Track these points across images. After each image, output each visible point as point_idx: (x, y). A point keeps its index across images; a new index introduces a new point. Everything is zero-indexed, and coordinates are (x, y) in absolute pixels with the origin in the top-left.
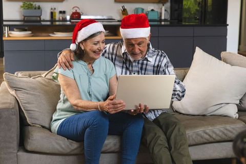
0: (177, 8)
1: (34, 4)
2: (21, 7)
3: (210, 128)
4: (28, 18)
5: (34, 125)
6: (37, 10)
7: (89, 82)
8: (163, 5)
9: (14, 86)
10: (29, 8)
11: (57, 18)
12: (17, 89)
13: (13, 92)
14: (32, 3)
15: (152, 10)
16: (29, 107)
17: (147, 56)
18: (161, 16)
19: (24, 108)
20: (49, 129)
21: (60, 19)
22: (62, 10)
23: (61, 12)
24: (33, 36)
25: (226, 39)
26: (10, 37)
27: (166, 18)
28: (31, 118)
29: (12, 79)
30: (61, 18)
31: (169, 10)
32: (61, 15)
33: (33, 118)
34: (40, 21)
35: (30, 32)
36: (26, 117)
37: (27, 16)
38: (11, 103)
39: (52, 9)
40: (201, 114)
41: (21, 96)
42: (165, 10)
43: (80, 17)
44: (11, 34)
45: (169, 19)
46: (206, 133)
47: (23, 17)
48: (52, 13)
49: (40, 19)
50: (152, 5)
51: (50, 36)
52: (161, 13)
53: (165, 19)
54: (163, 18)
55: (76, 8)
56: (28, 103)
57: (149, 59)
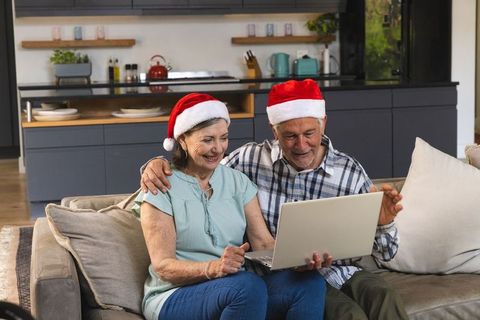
0: (353, 51)
1: (76, 52)
2: (52, 59)
3: (459, 301)
4: (66, 80)
5: (108, 308)
6: (83, 65)
7: (206, 212)
8: (327, 47)
9: (68, 230)
10: (67, 60)
11: (121, 79)
12: (72, 236)
13: (65, 243)
14: (72, 51)
15: (306, 57)
16: (98, 270)
17: (322, 165)
18: (322, 68)
19: (88, 273)
20: (141, 314)
21: (126, 80)
22: (131, 63)
23: (128, 67)
24: (80, 118)
25: (456, 111)
26: (36, 121)
27: (333, 72)
28: (102, 293)
29: (62, 216)
30: (129, 78)
31: (337, 56)
32: (129, 72)
33: (107, 293)
34: (90, 86)
35: (74, 111)
36: (94, 291)
37: (62, 77)
38: (64, 267)
39: (111, 61)
40: (435, 272)
41: (82, 251)
42: (331, 57)
43: (167, 76)
44: (37, 115)
45: (338, 73)
46: (450, 312)
47: (55, 80)
48: (111, 70)
49: (89, 81)
50: (304, 46)
51: (112, 117)
52: (322, 63)
53: (330, 74)
54: (327, 71)
55: (158, 59)
56: (97, 263)
57: (328, 170)
